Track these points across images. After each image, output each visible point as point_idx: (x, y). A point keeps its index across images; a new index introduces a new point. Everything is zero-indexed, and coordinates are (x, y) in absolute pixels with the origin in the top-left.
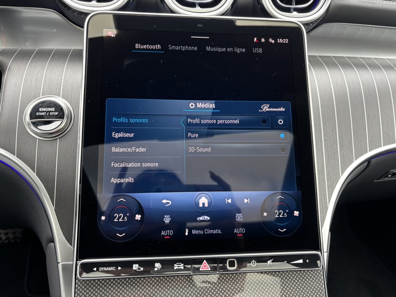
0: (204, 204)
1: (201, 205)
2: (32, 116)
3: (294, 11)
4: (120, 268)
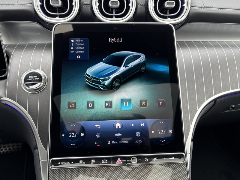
0: (118, 127)
1: (117, 128)
2: (26, 80)
3: (168, 17)
4: (72, 163)
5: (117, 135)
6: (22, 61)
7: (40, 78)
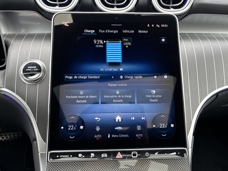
1: (117, 121)
2: (24, 71)
3: (171, 8)
4: (71, 156)
5: (117, 128)
6: (21, 51)
7: (39, 69)
